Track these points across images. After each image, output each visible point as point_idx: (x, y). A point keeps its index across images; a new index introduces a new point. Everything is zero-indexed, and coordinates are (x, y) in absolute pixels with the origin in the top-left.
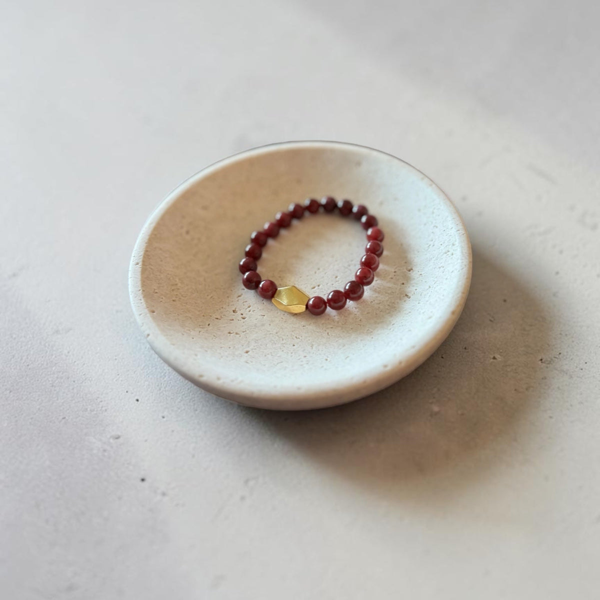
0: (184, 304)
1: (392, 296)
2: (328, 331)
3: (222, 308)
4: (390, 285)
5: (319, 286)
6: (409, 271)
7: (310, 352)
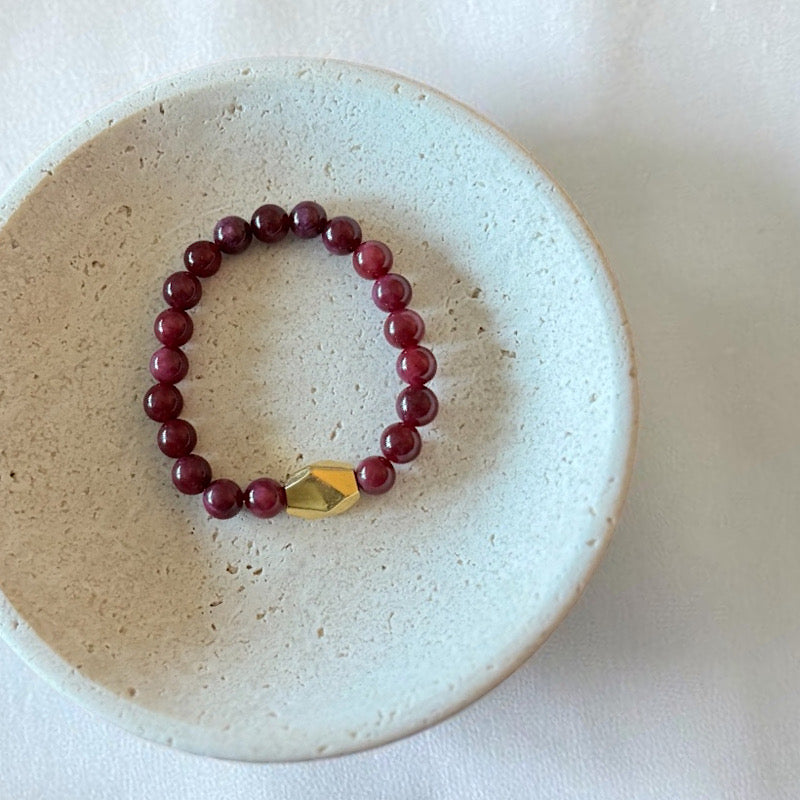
0: (141, 624)
1: (479, 368)
2: (420, 504)
3: (205, 578)
4: (460, 346)
5: (339, 426)
6: (475, 295)
7: (421, 565)
